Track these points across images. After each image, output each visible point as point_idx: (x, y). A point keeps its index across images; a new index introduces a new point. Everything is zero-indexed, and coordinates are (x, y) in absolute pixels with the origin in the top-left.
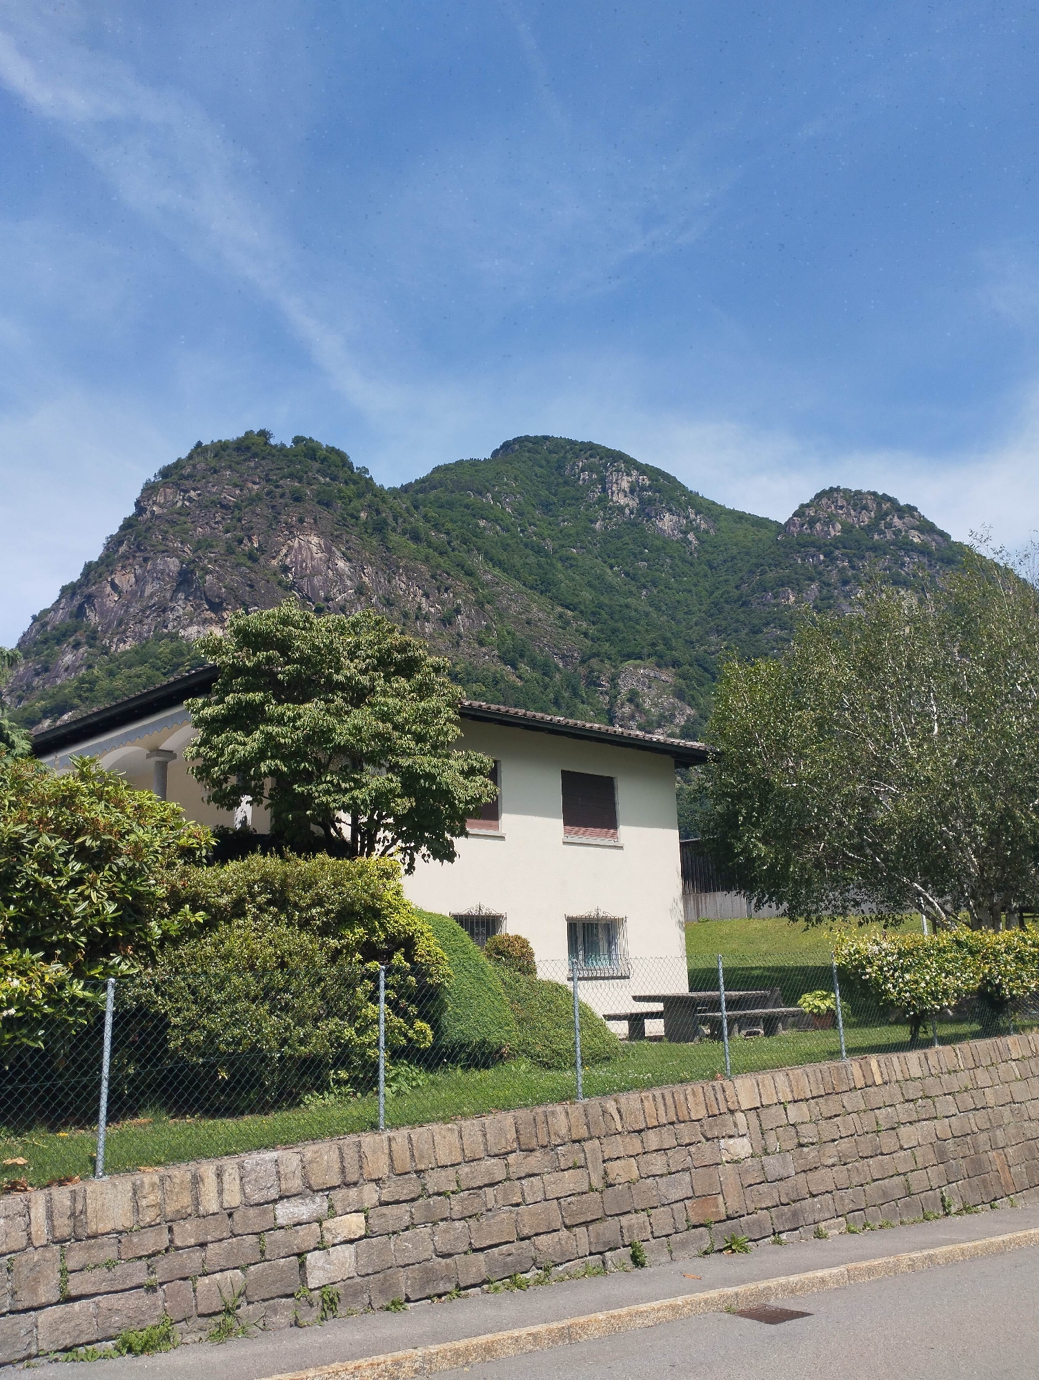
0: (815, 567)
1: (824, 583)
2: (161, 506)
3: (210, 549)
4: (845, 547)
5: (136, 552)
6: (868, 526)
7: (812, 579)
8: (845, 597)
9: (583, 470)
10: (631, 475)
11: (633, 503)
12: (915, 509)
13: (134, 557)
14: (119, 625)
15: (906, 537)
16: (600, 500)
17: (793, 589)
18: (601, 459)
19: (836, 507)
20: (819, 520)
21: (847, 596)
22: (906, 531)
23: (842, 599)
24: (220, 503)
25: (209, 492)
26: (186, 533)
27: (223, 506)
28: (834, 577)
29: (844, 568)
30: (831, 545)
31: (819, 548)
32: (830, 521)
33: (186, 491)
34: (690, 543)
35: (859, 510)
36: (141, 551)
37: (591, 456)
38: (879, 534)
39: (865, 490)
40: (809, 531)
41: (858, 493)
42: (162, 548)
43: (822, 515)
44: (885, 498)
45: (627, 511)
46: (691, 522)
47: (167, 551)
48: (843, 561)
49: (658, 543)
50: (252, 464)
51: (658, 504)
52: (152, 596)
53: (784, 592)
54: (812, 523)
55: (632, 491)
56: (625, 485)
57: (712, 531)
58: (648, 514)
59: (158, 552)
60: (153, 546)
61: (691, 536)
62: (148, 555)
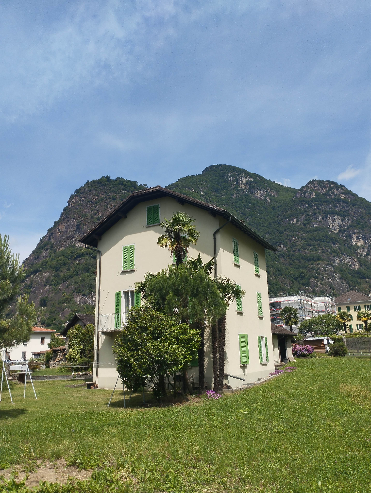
0: (305, 209)
1: (307, 215)
2: (74, 203)
3: (86, 217)
4: (316, 202)
5: (65, 218)
6: (325, 193)
7: (303, 214)
8: (314, 219)
9: (230, 177)
10: (247, 178)
11: (247, 187)
12: (344, 186)
13: (65, 220)
14: (60, 243)
15: (339, 196)
16: (236, 187)
17: (295, 217)
18: (237, 172)
19: (314, 187)
20: (308, 192)
21: (315, 219)
22: (339, 194)
23: (313, 221)
24: (91, 202)
25: (88, 198)
26: (80, 212)
27: (92, 203)
28: (311, 213)
29: (315, 209)
30: (311, 201)
31: (306, 202)
32: (311, 192)
33: (82, 198)
34: (267, 201)
35: (322, 188)
36: (67, 218)
37: (233, 172)
38: (329, 196)
39: (325, 180)
40: (304, 196)
41: (323, 181)
42: (73, 217)
43: (309, 190)
44: (333, 182)
45: (245, 190)
46: (268, 193)
47: (74, 218)
48: (315, 206)
49: (254, 202)
50: (102, 188)
51: (255, 188)
52: (70, 232)
53: (292, 219)
54: (305, 193)
55: (247, 183)
56: (244, 181)
57: (276, 196)
58: (252, 191)
59: (72, 218)
60: (71, 216)
61: (268, 199)
62: (69, 220)
